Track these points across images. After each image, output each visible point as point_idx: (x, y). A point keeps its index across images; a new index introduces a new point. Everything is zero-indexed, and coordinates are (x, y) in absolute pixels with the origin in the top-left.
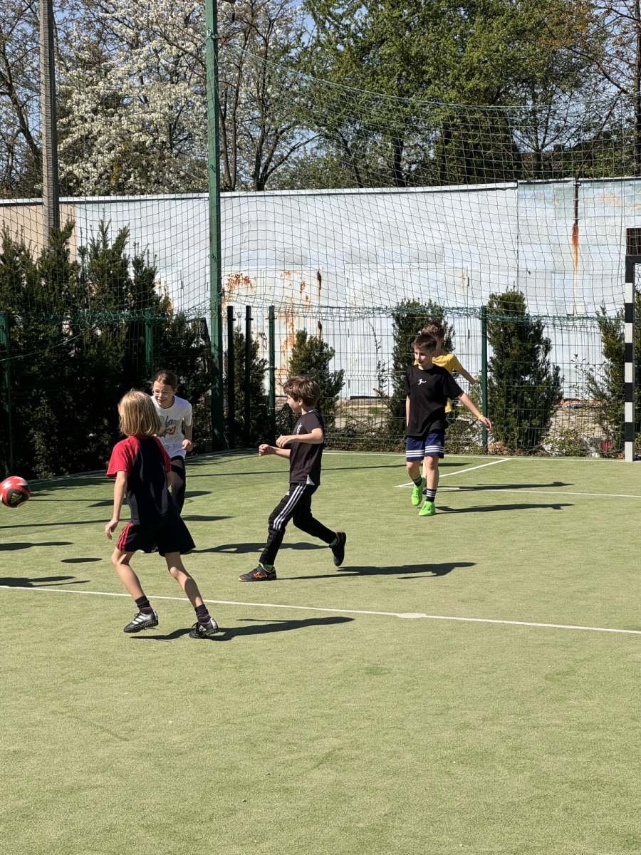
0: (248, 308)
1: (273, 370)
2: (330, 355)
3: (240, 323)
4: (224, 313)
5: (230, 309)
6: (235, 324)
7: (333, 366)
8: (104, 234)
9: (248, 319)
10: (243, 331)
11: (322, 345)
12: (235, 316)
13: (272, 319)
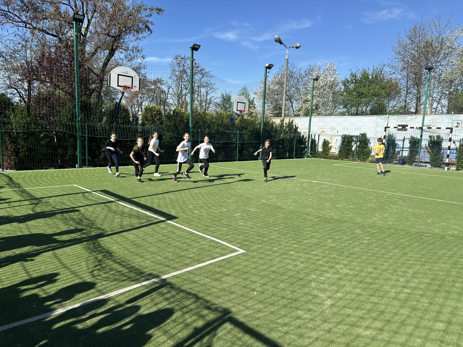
0: (315, 134)
1: (318, 145)
2: (329, 143)
3: (313, 137)
4: (310, 135)
5: (312, 134)
6: (312, 137)
7: (330, 145)
8: (290, 121)
9: (315, 136)
10: (314, 138)
11: (328, 141)
12: (312, 136)
13: (319, 136)
